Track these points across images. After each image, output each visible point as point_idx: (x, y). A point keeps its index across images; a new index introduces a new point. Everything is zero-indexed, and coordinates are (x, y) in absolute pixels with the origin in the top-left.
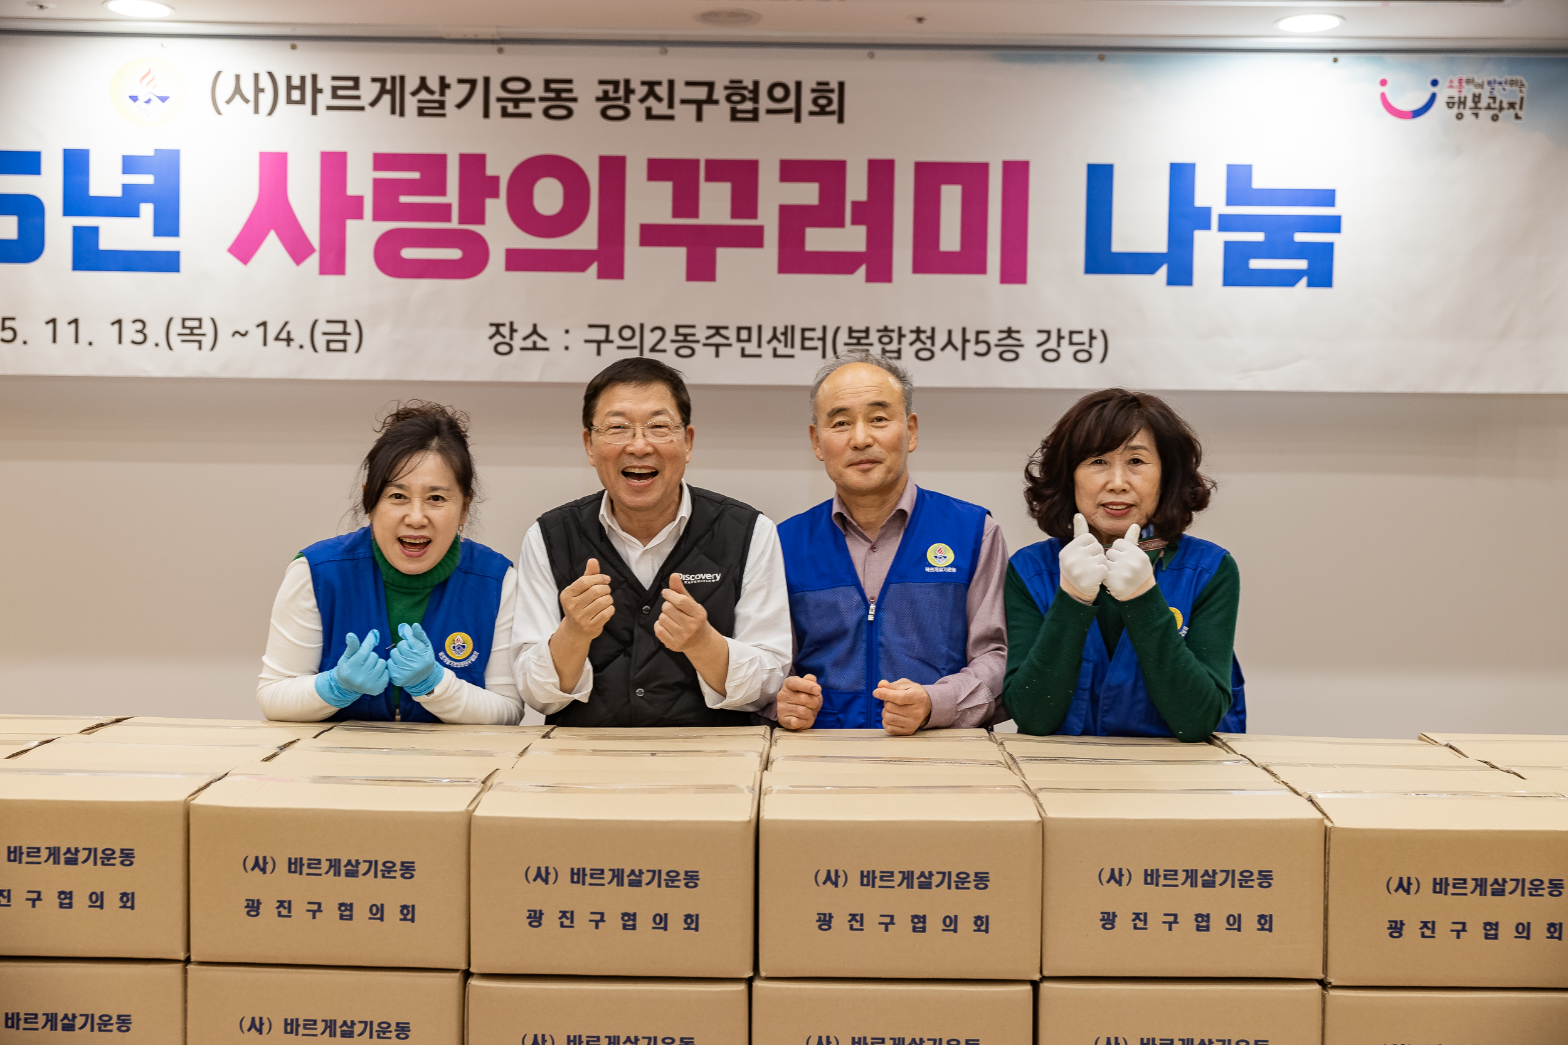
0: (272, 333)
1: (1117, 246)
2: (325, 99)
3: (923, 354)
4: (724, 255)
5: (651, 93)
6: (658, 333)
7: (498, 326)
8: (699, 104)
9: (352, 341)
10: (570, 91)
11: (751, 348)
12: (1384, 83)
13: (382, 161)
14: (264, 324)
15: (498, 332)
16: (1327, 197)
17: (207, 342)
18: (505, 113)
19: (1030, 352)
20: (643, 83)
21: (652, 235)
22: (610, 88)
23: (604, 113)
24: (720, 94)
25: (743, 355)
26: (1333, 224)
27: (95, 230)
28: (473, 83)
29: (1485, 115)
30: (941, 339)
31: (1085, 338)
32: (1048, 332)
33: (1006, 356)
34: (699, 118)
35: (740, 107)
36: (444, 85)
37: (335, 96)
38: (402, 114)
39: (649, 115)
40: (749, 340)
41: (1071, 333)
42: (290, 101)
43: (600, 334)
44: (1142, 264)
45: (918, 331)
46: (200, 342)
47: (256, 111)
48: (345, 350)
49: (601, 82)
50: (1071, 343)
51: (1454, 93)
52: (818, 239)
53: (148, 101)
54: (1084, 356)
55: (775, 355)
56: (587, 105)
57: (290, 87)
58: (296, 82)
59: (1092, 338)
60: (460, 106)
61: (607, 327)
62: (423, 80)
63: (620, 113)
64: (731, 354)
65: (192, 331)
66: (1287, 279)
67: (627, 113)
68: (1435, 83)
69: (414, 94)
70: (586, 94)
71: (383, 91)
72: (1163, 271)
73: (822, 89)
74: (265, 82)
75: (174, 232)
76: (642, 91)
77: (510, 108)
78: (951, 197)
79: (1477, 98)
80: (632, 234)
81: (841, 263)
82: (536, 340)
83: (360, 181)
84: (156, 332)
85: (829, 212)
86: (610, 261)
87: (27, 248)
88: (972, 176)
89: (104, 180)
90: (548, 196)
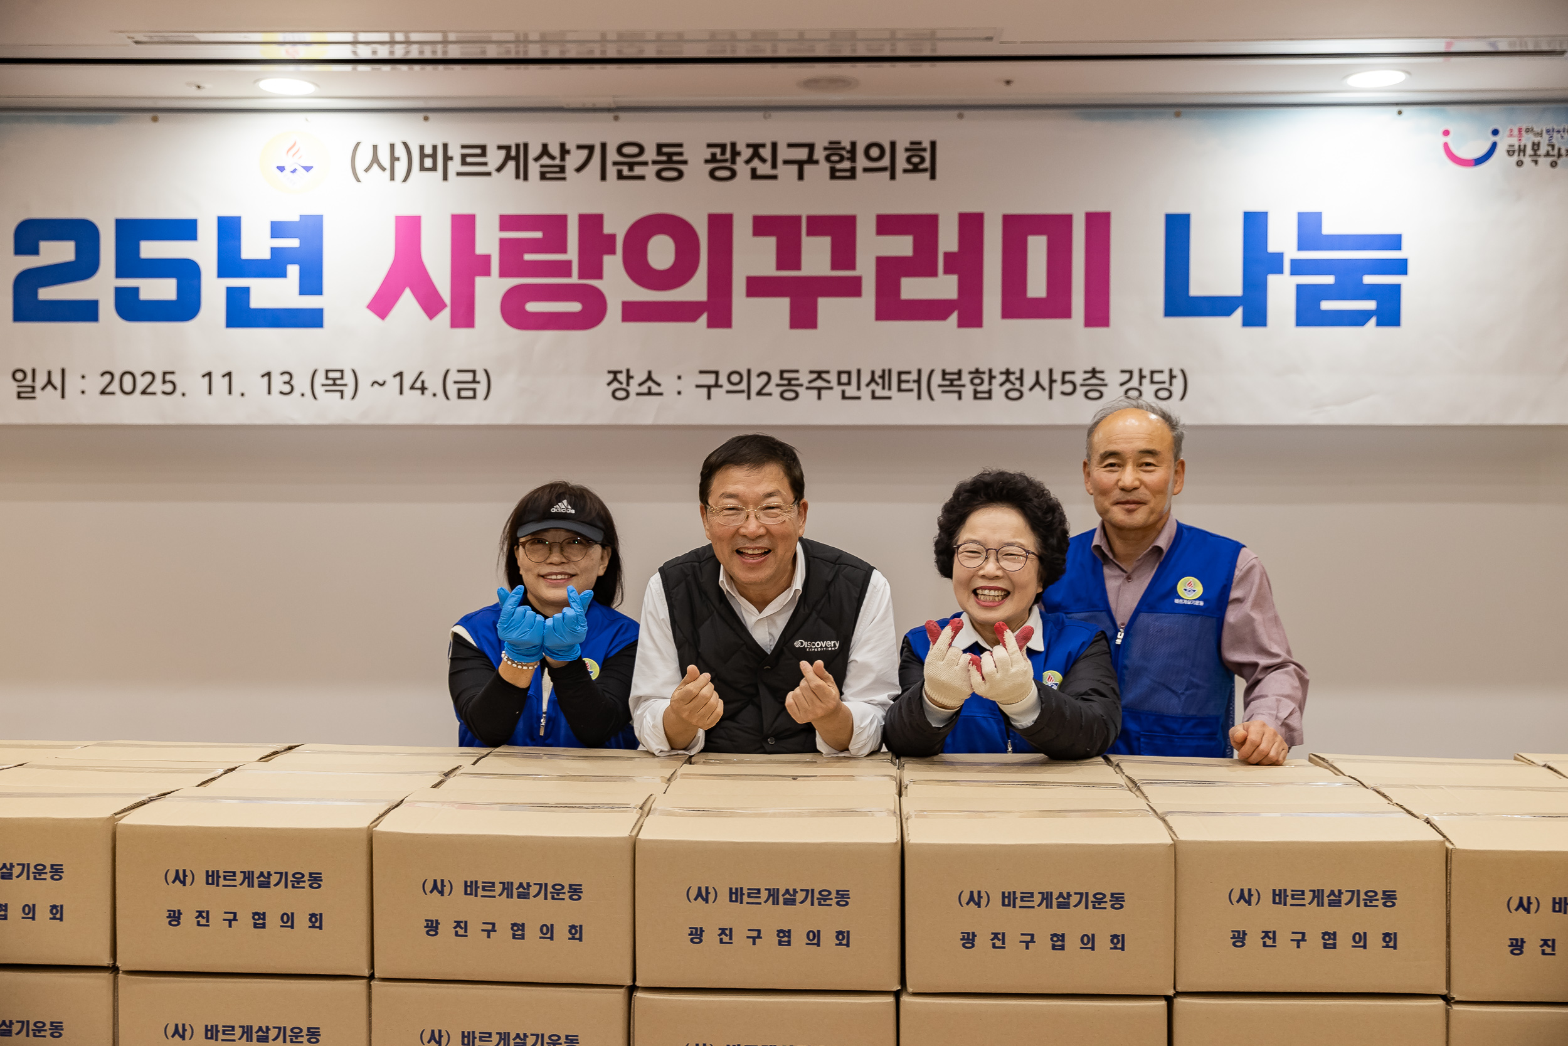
0: (407, 383)
1: (1195, 291)
2: (455, 166)
3: (1011, 394)
4: (825, 305)
5: (756, 154)
6: (764, 378)
7: (615, 373)
8: (800, 164)
9: (481, 389)
10: (681, 154)
11: (851, 391)
12: (1446, 133)
13: (507, 222)
14: (400, 374)
15: (615, 379)
16: (1394, 242)
17: (349, 391)
18: (620, 176)
19: (1113, 391)
20: (748, 146)
21: (758, 287)
22: (718, 151)
23: (712, 174)
24: (819, 154)
25: (844, 397)
26: (1401, 267)
27: (246, 291)
28: (591, 148)
29: (1544, 162)
30: (1029, 380)
31: (1165, 377)
32: (1131, 372)
33: (1091, 394)
34: (801, 177)
35: (838, 166)
36: (564, 151)
37: (464, 163)
38: (526, 178)
39: (754, 175)
40: (849, 383)
41: (1152, 372)
42: (422, 168)
43: (710, 380)
44: (1218, 306)
45: (1008, 373)
46: (342, 392)
47: (392, 178)
48: (474, 397)
49: (710, 146)
50: (1152, 382)
51: (1514, 141)
52: (912, 288)
53: (294, 171)
54: (1164, 394)
55: (874, 397)
56: (696, 167)
57: (423, 156)
58: (428, 150)
59: (1172, 377)
60: (579, 170)
61: (717, 373)
62: (545, 146)
63: (727, 174)
64: (832, 396)
65: (334, 381)
66: (1357, 319)
67: (734, 174)
68: (1495, 132)
69: (537, 159)
70: (696, 157)
71: (508, 158)
72: (1239, 313)
73: (915, 148)
74: (400, 152)
75: (318, 291)
76: (747, 153)
77: (625, 170)
78: (1037, 247)
79: (1536, 146)
80: (739, 286)
81: (933, 310)
82: (651, 386)
83: (487, 241)
84: (301, 383)
85: (922, 263)
86: (719, 311)
87: (185, 307)
88: (1057, 227)
89: (255, 244)
90: (661, 252)
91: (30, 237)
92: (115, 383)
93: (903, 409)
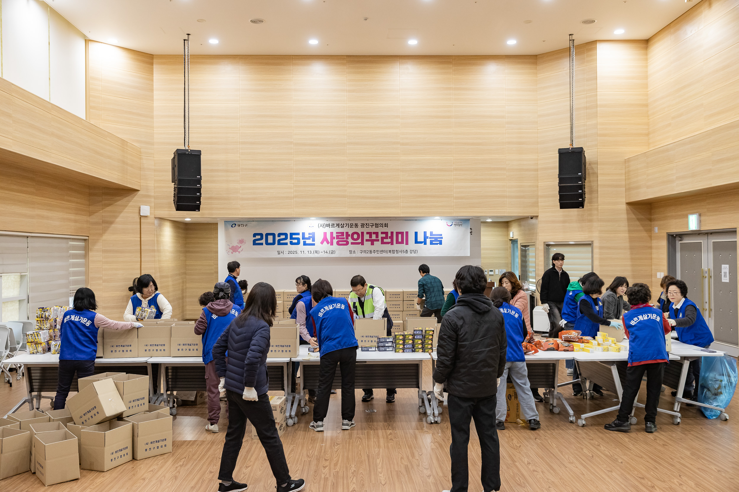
0: (325, 252)
1: (418, 241)
2: (331, 226)
3: (397, 253)
4: (375, 242)
5: (367, 225)
6: (368, 251)
7: (350, 251)
8: (372, 226)
9: (334, 253)
12: (447, 223)
13: (337, 233)
16: (441, 235)
17: (318, 253)
18: (350, 227)
19: (409, 252)
21: (367, 240)
22: (362, 224)
23: (361, 227)
24: (374, 225)
26: (442, 238)
27: (306, 241)
28: (347, 224)
29: (458, 226)
30: (399, 251)
31: (415, 251)
32: (411, 250)
33: (406, 253)
35: (376, 226)
36: (344, 224)
38: (339, 228)
39: (366, 227)
40: (378, 252)
41: (413, 250)
42: (327, 227)
43: (361, 251)
44: (421, 243)
45: (396, 250)
47: (323, 228)
51: (454, 223)
53: (311, 227)
54: (415, 253)
55: (381, 253)
56: (359, 226)
57: (327, 225)
60: (345, 227)
64: (376, 253)
65: (316, 252)
66: (437, 244)
67: (364, 227)
68: (452, 222)
69: (340, 225)
70: (359, 225)
71: (337, 225)
72: (423, 243)
73: (385, 224)
74: (324, 225)
75: (314, 241)
76: (365, 225)
78: (400, 235)
79: (457, 224)
80: (365, 240)
81: (388, 243)
82: (354, 252)
83: (335, 235)
84: (312, 252)
85: (386, 237)
86: (362, 243)
87: (298, 243)
88: (402, 233)
89: (307, 236)
90: (355, 236)
91: (279, 235)
92: (290, 252)
93: (384, 255)
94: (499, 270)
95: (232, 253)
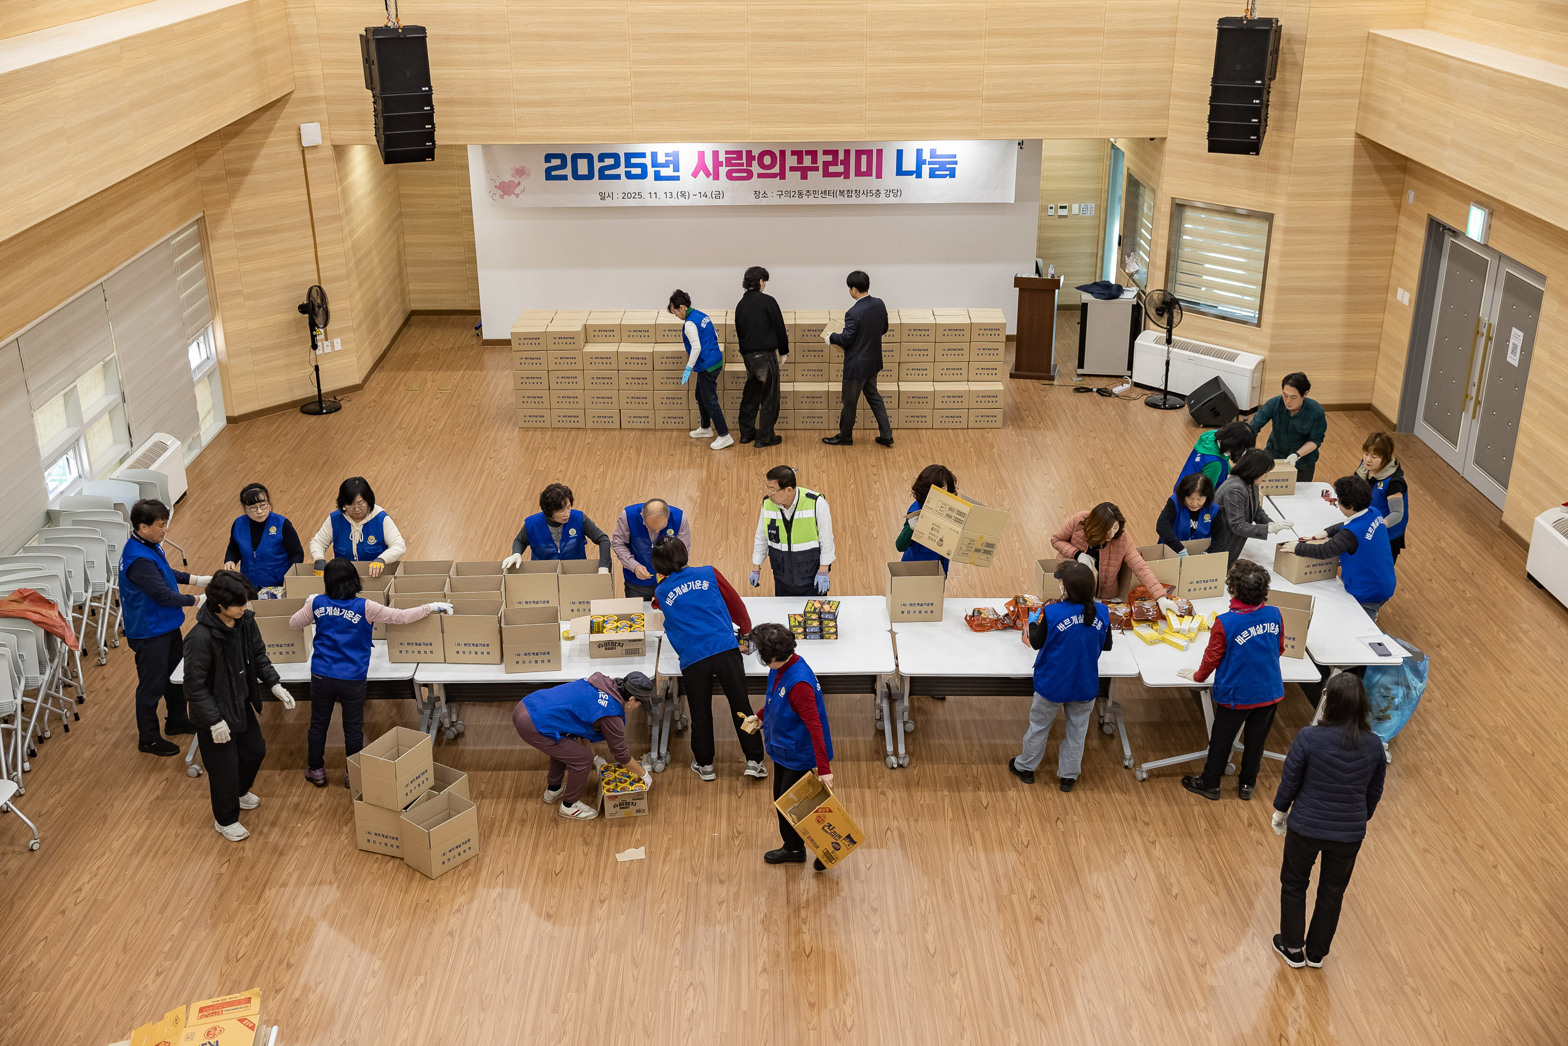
0: (702, 195)
1: (904, 169)
3: (857, 196)
4: (809, 173)
6: (794, 192)
7: (756, 192)
9: (721, 196)
13: (727, 152)
14: (700, 193)
16: (955, 156)
17: (687, 197)
19: (883, 195)
21: (792, 169)
25: (815, 197)
26: (956, 163)
27: (659, 171)
30: (861, 192)
31: (896, 191)
32: (887, 190)
33: (877, 196)
40: (816, 194)
41: (893, 190)
43: (780, 193)
44: (910, 173)
45: (856, 191)
46: (685, 197)
48: (720, 198)
50: (893, 193)
52: (832, 169)
54: (895, 195)
55: (822, 197)
59: (898, 191)
61: (782, 191)
64: (812, 197)
65: (683, 195)
66: (944, 176)
72: (915, 175)
75: (678, 171)
78: (864, 158)
80: (787, 169)
81: (837, 175)
82: (765, 195)
83: (722, 157)
84: (674, 195)
85: (834, 163)
86: (782, 175)
87: (643, 176)
88: (869, 153)
89: (661, 159)
90: (767, 160)
91: (602, 157)
92: (626, 195)
93: (830, 200)
94: (1080, 206)
95: (502, 197)
